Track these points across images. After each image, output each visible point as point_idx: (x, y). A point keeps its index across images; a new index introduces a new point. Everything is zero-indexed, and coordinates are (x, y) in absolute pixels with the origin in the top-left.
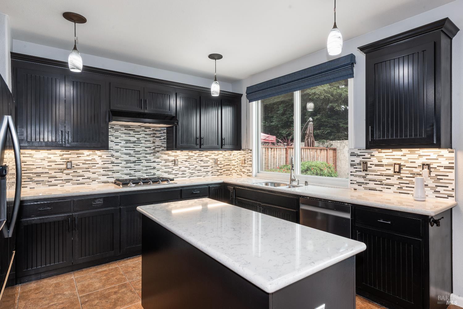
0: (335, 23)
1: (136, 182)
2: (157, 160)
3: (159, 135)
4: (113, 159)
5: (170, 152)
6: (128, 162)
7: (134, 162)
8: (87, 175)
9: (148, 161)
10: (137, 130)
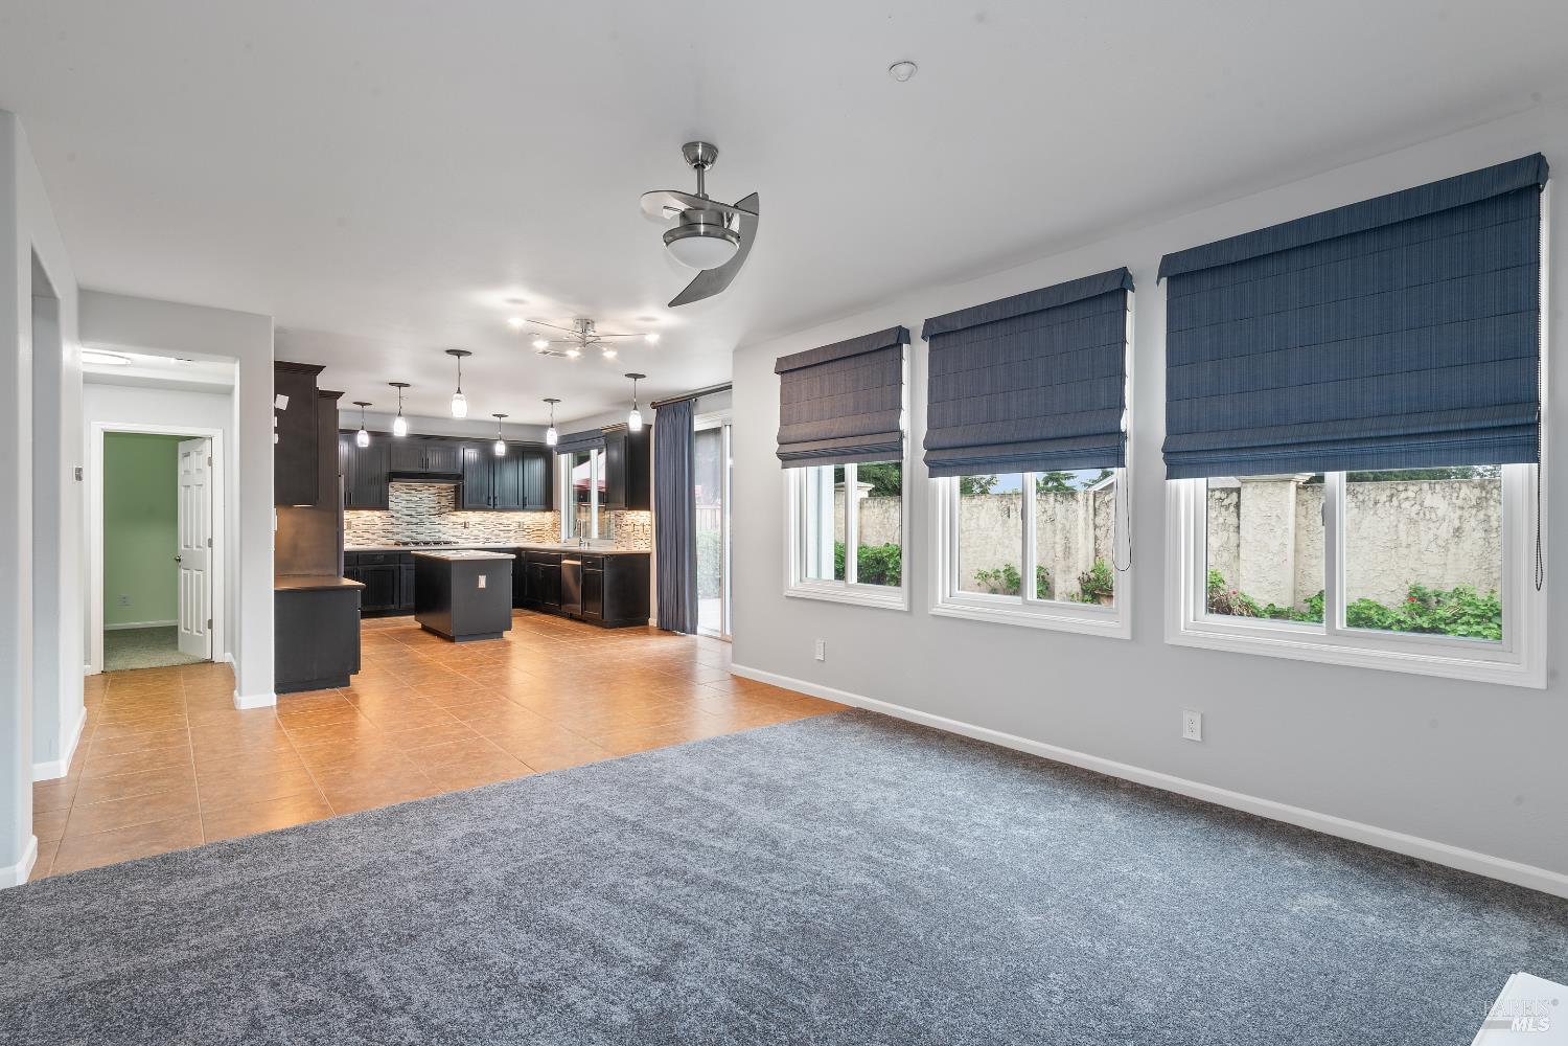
2: (443, 522)
3: (447, 494)
4: (393, 520)
5: (458, 513)
6: (409, 523)
7: (416, 524)
9: (432, 523)
10: (420, 490)
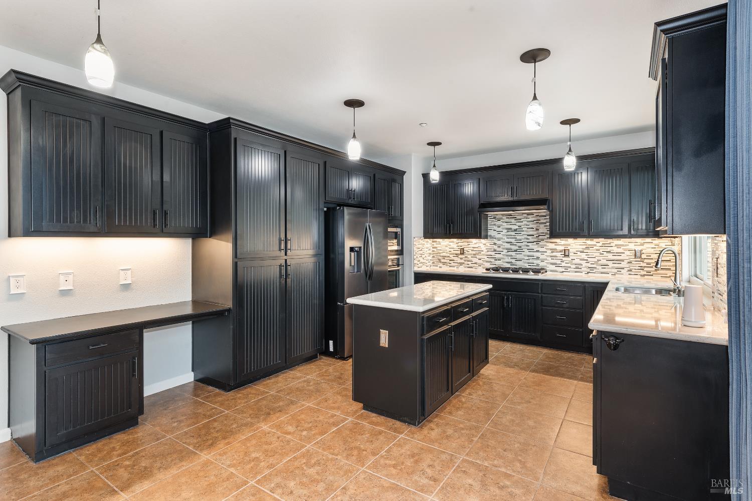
0: (535, 94)
1: (516, 271)
3: (545, 221)
5: (558, 240)
6: (509, 250)
7: (516, 251)
8: (475, 260)
9: (531, 250)
10: (518, 217)
